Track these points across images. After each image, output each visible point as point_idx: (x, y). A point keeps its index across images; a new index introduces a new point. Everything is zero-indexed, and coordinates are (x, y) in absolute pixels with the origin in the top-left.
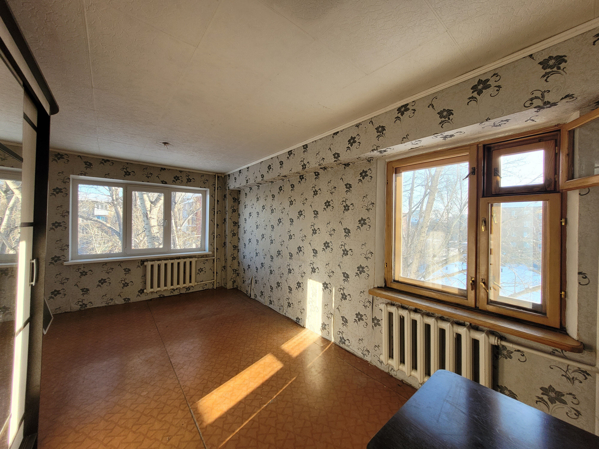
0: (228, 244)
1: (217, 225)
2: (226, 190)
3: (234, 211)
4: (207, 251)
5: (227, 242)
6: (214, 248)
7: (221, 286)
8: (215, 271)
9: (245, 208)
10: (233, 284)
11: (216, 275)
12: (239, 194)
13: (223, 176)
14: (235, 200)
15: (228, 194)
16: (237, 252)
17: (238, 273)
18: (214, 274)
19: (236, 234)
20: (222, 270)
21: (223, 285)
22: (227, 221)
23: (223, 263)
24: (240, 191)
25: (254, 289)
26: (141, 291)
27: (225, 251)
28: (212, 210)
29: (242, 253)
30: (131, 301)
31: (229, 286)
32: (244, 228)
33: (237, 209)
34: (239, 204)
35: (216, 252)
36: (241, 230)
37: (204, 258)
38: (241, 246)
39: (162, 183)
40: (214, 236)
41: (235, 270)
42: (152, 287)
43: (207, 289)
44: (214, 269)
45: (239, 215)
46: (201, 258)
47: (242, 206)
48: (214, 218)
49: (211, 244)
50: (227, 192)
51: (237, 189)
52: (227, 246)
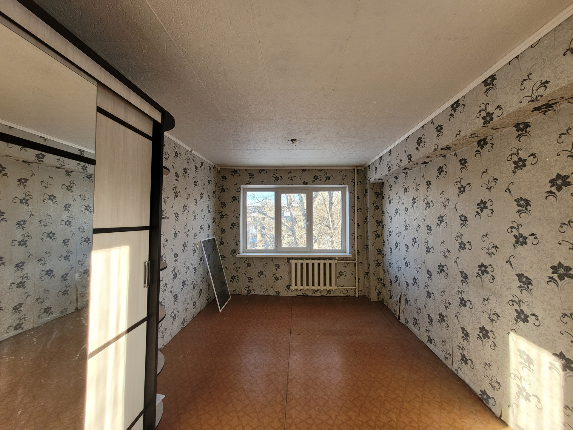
0: (370, 247)
1: (358, 225)
2: (367, 184)
3: (377, 207)
4: (347, 254)
5: (369, 245)
6: (355, 251)
7: (363, 295)
8: (357, 276)
9: (390, 203)
10: (378, 296)
11: (358, 281)
12: (383, 187)
13: (363, 169)
14: (378, 195)
15: (369, 188)
16: (381, 257)
17: (383, 284)
18: (356, 279)
19: (380, 236)
20: (365, 276)
21: (366, 294)
22: (369, 220)
23: (366, 269)
24: (383, 183)
25: (404, 310)
26: (288, 287)
27: (367, 255)
28: (352, 207)
29: (387, 259)
30: (281, 294)
31: (374, 297)
32: (389, 228)
33: (381, 205)
34: (383, 198)
35: (358, 255)
36: (386, 231)
37: (344, 260)
38: (386, 250)
39: (304, 184)
40: (355, 237)
41: (380, 279)
42: (296, 285)
43: (349, 296)
44: (355, 274)
45: (383, 212)
46: (341, 260)
47: (386, 201)
48: (354, 217)
49: (352, 246)
50: (368, 187)
51: (380, 182)
52: (370, 249)
